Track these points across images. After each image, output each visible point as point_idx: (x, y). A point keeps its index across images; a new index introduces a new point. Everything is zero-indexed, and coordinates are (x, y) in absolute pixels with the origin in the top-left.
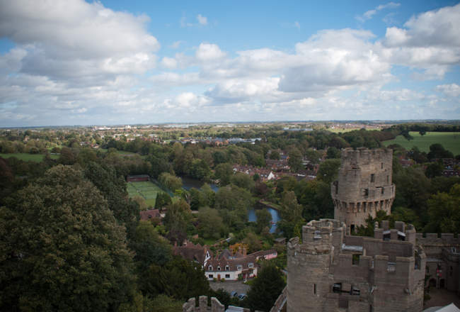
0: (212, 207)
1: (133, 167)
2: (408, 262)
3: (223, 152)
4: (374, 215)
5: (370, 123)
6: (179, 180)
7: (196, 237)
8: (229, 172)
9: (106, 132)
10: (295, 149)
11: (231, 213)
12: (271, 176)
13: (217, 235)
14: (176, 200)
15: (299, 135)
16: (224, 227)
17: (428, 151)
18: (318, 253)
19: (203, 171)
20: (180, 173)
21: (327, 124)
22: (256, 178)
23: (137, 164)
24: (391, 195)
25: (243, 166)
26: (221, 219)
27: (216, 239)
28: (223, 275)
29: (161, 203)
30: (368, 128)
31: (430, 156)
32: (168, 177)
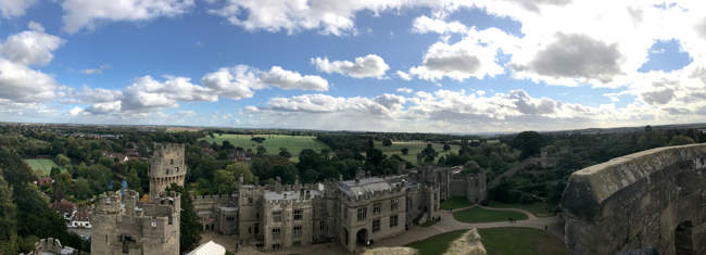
0: (85, 177)
1: (40, 150)
2: (163, 221)
3: (98, 143)
4: (170, 186)
5: (192, 128)
6: (68, 159)
7: (72, 197)
8: (99, 155)
9: (28, 127)
10: (143, 143)
11: (96, 183)
12: (126, 159)
13: (85, 196)
14: (64, 171)
15: (147, 134)
16: (90, 191)
17: (221, 144)
18: (109, 213)
19: (84, 154)
20: (69, 155)
21: (165, 128)
22: (116, 160)
23: (44, 147)
24: (183, 172)
25: (109, 152)
26: (88, 186)
27: (83, 199)
28: (84, 224)
29: (54, 172)
30: (191, 130)
31: (223, 148)
32: (62, 156)
